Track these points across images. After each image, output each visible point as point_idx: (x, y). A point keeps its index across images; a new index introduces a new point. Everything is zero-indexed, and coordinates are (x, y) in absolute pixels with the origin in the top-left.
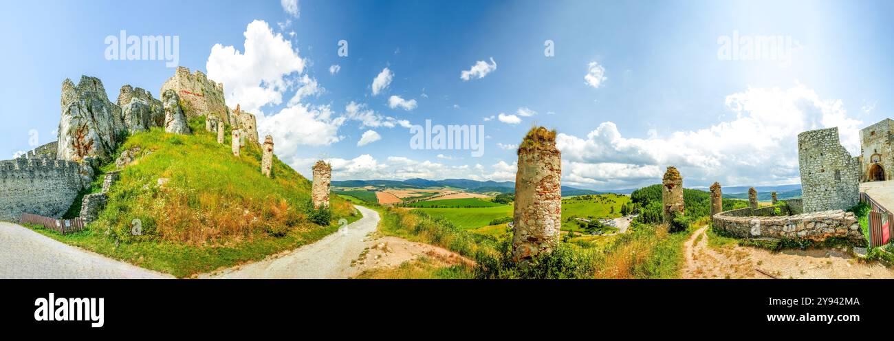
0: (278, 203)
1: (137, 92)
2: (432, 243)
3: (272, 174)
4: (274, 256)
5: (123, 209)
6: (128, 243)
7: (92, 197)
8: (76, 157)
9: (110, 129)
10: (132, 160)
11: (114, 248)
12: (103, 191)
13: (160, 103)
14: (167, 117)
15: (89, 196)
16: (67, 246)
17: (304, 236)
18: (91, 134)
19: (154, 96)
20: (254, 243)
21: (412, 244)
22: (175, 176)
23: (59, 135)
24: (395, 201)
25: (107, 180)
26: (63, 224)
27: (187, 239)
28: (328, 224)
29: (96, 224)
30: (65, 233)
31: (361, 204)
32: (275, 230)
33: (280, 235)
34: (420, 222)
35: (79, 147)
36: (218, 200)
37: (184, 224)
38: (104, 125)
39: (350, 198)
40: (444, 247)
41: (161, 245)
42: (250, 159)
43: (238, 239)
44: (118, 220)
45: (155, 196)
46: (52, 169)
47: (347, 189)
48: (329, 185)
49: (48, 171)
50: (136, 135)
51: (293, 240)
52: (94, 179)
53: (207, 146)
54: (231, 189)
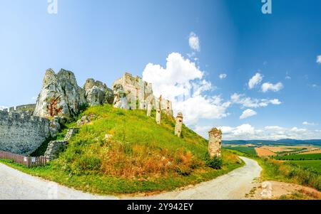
0: (185, 153)
1: (98, 83)
2: (302, 184)
3: (182, 136)
4: (182, 188)
5: (78, 152)
6: (79, 175)
7: (56, 143)
8: (48, 116)
9: (76, 102)
10: (89, 121)
11: (67, 179)
12: (65, 139)
13: (111, 91)
14: (115, 99)
15: (54, 142)
16: (30, 176)
17: (203, 176)
18: (63, 103)
19: (108, 87)
20: (168, 179)
21: (287, 185)
22: (117, 133)
23: (38, 100)
24: (271, 154)
25: (69, 133)
26: (29, 160)
27: (122, 174)
28: (220, 168)
29: (57, 161)
30: (31, 166)
31: (244, 156)
32: (183, 171)
33: (186, 174)
34: (293, 170)
35: (51, 110)
36: (145, 150)
37: (120, 164)
38: (72, 99)
39: (235, 151)
40: (312, 187)
41: (103, 177)
42: (167, 126)
43: (157, 176)
44: (73, 160)
45: (102, 145)
46: (28, 121)
47: (233, 146)
48: (220, 143)
49: (24, 122)
50: (93, 106)
51: (195, 178)
52: (60, 131)
53: (140, 117)
54: (153, 143)
